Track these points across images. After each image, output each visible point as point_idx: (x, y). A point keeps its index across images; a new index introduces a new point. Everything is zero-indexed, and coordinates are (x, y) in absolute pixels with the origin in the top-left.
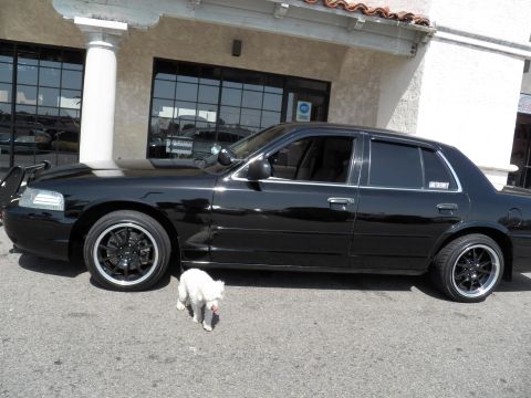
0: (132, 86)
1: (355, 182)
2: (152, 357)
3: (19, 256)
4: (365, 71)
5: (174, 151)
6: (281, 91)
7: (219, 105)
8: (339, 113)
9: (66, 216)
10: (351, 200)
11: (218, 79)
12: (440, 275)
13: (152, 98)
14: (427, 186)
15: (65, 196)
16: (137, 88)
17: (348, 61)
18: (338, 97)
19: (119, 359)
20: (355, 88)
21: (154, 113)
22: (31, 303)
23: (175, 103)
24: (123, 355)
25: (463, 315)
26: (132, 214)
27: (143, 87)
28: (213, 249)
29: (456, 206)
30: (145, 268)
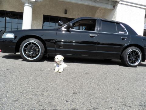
0: (37, 22)
1: (97, 31)
10: (96, 35)
12: (123, 59)
13: (43, 26)
14: (118, 33)
17: (97, 15)
23: (49, 27)
26: (33, 39)
27: (40, 23)
28: (57, 49)
29: (127, 38)
30: (37, 55)
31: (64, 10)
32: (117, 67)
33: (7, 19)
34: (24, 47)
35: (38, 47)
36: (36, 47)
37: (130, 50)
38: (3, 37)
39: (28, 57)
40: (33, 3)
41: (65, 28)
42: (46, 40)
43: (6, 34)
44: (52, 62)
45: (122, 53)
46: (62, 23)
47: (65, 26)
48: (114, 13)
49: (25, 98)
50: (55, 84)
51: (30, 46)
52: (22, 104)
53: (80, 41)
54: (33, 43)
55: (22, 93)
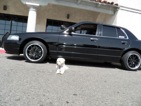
0: (41, 26)
1: (98, 35)
10: (97, 39)
13: (46, 29)
14: (118, 37)
26: (37, 41)
27: (44, 26)
28: (59, 52)
29: (127, 42)
30: (40, 57)
31: (67, 15)
32: (117, 70)
33: (13, 22)
34: (28, 49)
35: (41, 49)
36: (38, 49)
37: (130, 54)
38: (8, 39)
39: (31, 58)
40: (37, 8)
41: (67, 32)
42: (49, 43)
43: (11, 36)
44: (54, 64)
45: (122, 56)
46: (65, 27)
47: (68, 30)
48: (115, 18)
49: (27, 97)
50: (56, 85)
51: (33, 48)
52: (24, 103)
53: (81, 44)
54: (36, 45)
55: (25, 93)
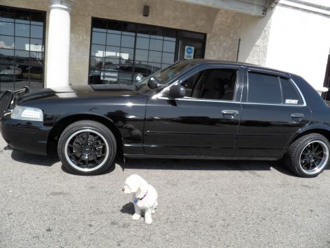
0: (77, 36)
1: (238, 100)
2: (113, 223)
3: (10, 152)
4: (228, 26)
5: (106, 79)
6: (174, 39)
7: (135, 49)
8: (212, 54)
9: (45, 124)
10: (237, 112)
11: (134, 32)
12: (291, 160)
13: (91, 44)
14: (284, 102)
15: (43, 111)
16: (81, 38)
17: (218, 20)
18: (211, 43)
19: (91, 226)
20: (222, 37)
21: (93, 54)
22: (24, 185)
23: (106, 47)
24: (93, 223)
25: (307, 186)
28: (145, 145)
29: (303, 116)
30: (100, 160)
34: (69, 143)
38: (13, 117)
48: (265, 26)
